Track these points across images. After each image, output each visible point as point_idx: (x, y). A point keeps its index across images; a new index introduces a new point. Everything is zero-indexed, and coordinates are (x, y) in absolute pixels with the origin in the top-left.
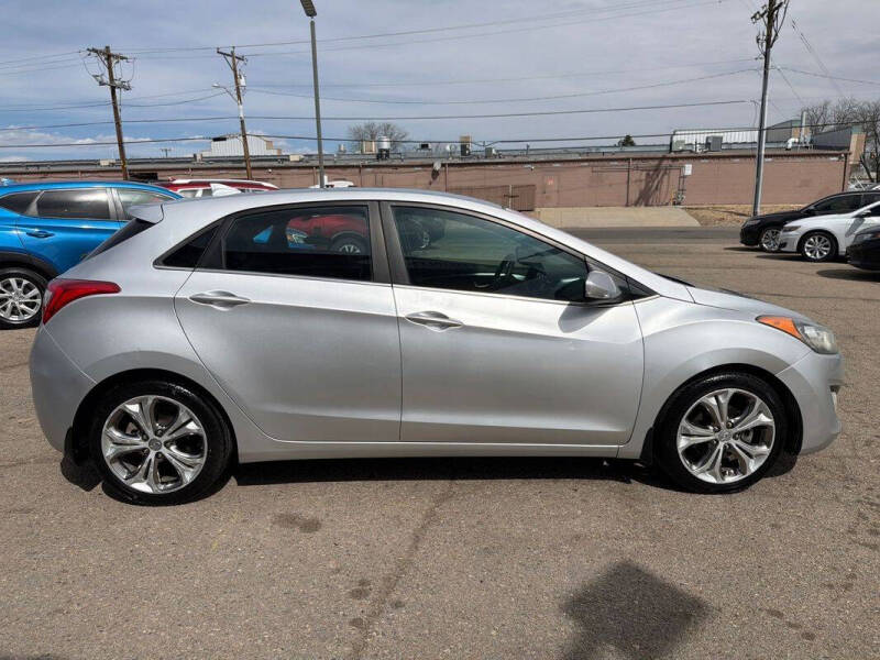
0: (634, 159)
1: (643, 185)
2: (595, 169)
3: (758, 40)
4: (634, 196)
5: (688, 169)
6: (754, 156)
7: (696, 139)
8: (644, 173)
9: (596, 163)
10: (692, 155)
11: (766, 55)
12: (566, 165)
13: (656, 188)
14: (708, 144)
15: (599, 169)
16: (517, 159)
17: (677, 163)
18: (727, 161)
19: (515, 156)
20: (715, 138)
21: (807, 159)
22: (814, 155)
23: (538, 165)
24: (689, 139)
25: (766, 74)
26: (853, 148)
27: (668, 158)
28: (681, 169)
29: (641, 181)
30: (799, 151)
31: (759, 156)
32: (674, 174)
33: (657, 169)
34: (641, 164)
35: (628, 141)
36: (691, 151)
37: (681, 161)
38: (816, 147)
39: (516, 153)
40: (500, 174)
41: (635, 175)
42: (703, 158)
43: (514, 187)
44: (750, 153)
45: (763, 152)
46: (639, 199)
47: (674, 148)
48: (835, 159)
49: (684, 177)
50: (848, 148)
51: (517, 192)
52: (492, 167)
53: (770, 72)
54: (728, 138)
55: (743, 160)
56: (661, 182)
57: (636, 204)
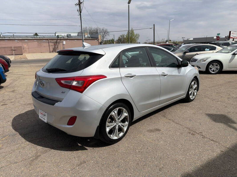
0: (50, 40)
1: (53, 47)
2: (39, 42)
3: (78, 10)
4: (52, 50)
5: (64, 42)
6: (81, 40)
7: (64, 35)
8: (53, 43)
9: (39, 40)
10: (64, 39)
11: (80, 15)
12: (29, 41)
13: (57, 48)
14: (67, 36)
15: (40, 42)
16: (11, 38)
17: (61, 41)
18: (74, 40)
19: (10, 38)
20: (69, 35)
21: (91, 41)
22: (91, 40)
23: (20, 41)
24: (63, 35)
25: (81, 19)
26: (99, 38)
27: (59, 40)
28: (62, 42)
29: (52, 46)
30: (88, 39)
31: (83, 39)
32: (61, 44)
33: (56, 42)
34: (52, 41)
35: (36, 34)
36: (63, 38)
37: (62, 40)
38: (91, 38)
39: (9, 37)
40: (7, 43)
41: (51, 44)
42: (67, 40)
43: (14, 47)
44: (81, 39)
45: (84, 39)
46: (53, 51)
47: (59, 37)
48: (96, 41)
49: (64, 45)
50: (98, 38)
51: (16, 49)
52: (3, 41)
53: (82, 19)
54: (72, 35)
55: (77, 40)
56: (58, 46)
57: (52, 52)
